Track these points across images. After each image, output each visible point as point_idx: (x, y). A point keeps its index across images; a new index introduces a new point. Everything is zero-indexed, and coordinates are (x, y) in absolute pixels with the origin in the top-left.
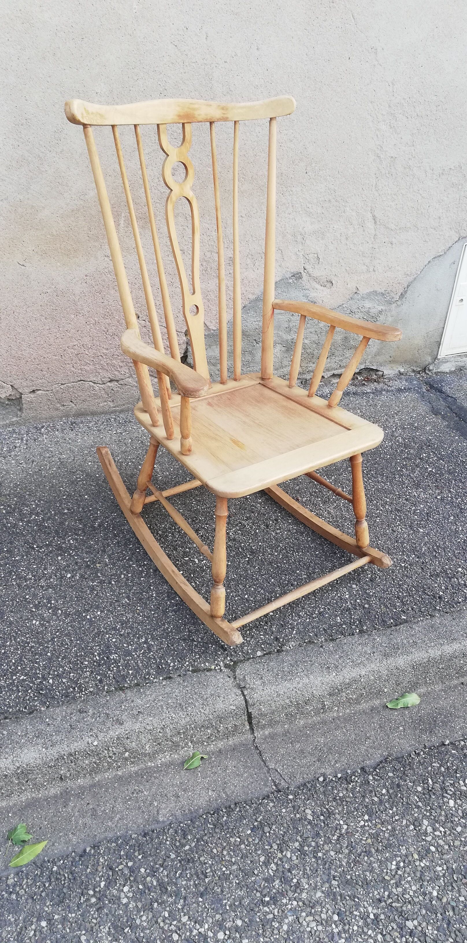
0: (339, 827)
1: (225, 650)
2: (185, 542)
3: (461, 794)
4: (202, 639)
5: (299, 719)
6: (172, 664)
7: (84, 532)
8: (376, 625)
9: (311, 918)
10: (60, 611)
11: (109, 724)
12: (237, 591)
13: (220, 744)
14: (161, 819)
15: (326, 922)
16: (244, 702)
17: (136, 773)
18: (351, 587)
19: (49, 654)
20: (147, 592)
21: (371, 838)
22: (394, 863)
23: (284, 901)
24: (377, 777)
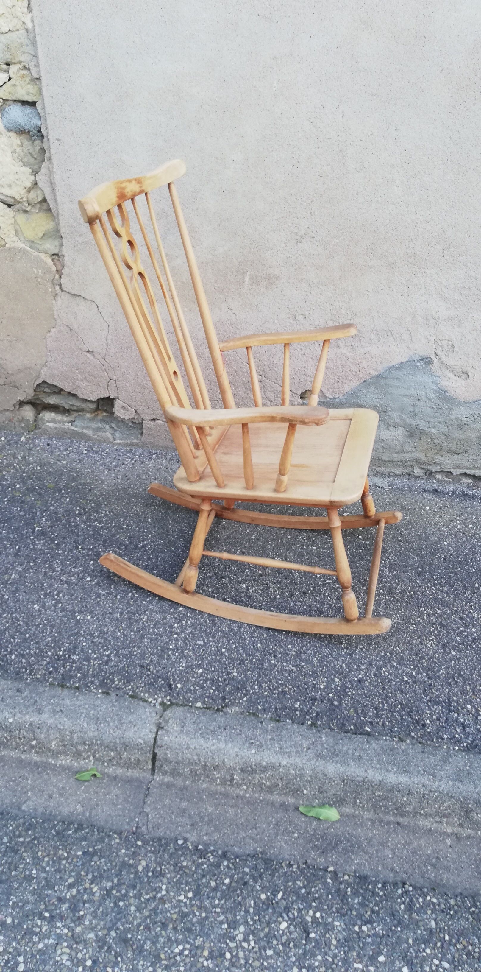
0: (158, 890)
1: (171, 689)
2: (203, 584)
3: (301, 923)
4: (157, 672)
5: (203, 781)
6: (116, 683)
7: (126, 548)
8: (333, 724)
9: (68, 951)
10: (60, 605)
11: (30, 710)
12: (218, 642)
13: (119, 771)
14: (23, 808)
15: (78, 962)
16: (152, 740)
17: (36, 763)
18: (333, 680)
19: (27, 635)
20: (140, 615)
21: (179, 915)
22: (181, 947)
23: (59, 924)
24: (231, 865)
